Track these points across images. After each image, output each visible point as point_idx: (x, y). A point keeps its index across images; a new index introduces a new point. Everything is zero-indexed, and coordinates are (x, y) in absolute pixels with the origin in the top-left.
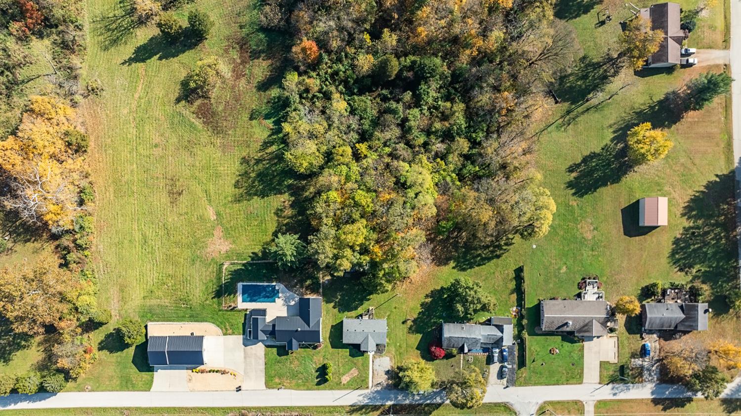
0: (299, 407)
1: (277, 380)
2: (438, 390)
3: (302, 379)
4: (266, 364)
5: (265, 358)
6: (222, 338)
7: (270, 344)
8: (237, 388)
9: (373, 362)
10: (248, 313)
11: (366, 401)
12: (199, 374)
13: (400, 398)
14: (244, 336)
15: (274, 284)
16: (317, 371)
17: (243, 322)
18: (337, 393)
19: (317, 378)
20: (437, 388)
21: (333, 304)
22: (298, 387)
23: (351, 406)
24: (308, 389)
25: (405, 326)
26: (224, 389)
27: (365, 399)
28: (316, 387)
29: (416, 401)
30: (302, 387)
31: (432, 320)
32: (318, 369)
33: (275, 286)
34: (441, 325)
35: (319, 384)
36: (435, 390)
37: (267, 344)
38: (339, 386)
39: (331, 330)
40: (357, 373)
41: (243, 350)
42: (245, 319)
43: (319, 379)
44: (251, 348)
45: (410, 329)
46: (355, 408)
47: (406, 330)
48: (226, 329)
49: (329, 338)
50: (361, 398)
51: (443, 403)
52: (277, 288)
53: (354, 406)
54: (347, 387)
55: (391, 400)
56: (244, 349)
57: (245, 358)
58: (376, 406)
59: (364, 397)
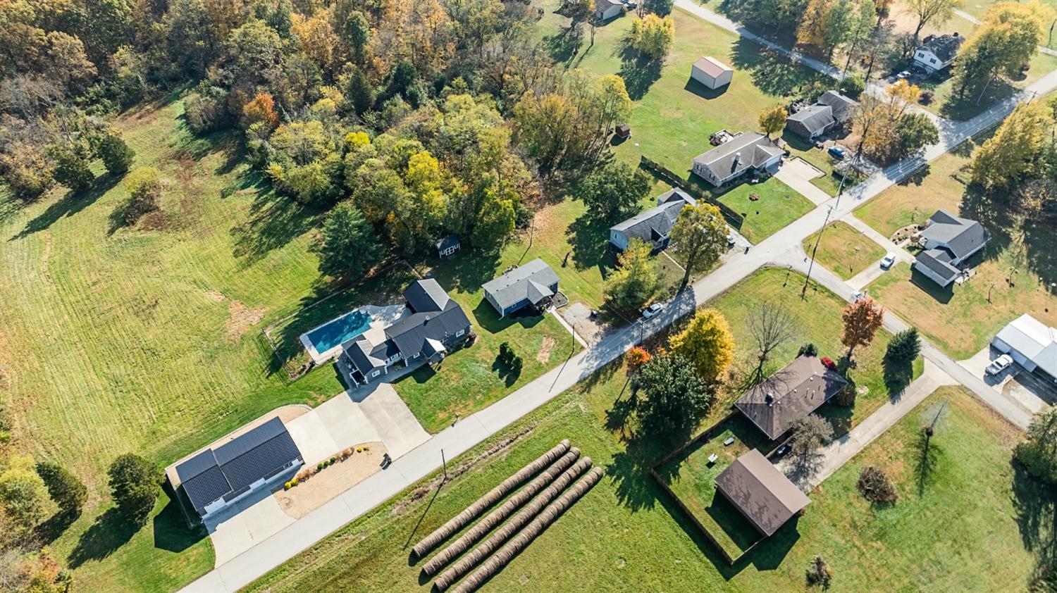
0: (503, 431)
1: (442, 415)
2: (674, 299)
3: (479, 392)
4: (408, 405)
5: (402, 398)
6: (314, 414)
7: (397, 377)
8: (381, 465)
9: (562, 317)
10: (337, 361)
11: (595, 364)
12: (301, 484)
13: (635, 333)
14: (350, 391)
15: (355, 310)
16: (494, 370)
17: (336, 375)
18: (547, 378)
19: (501, 377)
20: (671, 298)
21: (455, 290)
22: (481, 405)
23: (580, 382)
24: (498, 399)
25: (567, 268)
26: (359, 480)
27: (591, 362)
28: (509, 389)
29: (659, 324)
30: (487, 403)
31: (596, 248)
32: (493, 365)
33: (358, 312)
34: (611, 244)
35: (509, 383)
36: (670, 301)
37: (392, 380)
38: (540, 369)
39: (476, 317)
40: (553, 340)
41: (358, 409)
42: (337, 370)
43: (505, 378)
44: (371, 399)
45: (577, 266)
46: (587, 381)
47: (574, 272)
48: (313, 399)
49: (481, 325)
50: (585, 364)
51: (694, 307)
52: (363, 312)
53: (585, 379)
54: (553, 364)
55: (628, 343)
56: (360, 407)
57: (368, 417)
58: (613, 362)
59: (587, 361)
